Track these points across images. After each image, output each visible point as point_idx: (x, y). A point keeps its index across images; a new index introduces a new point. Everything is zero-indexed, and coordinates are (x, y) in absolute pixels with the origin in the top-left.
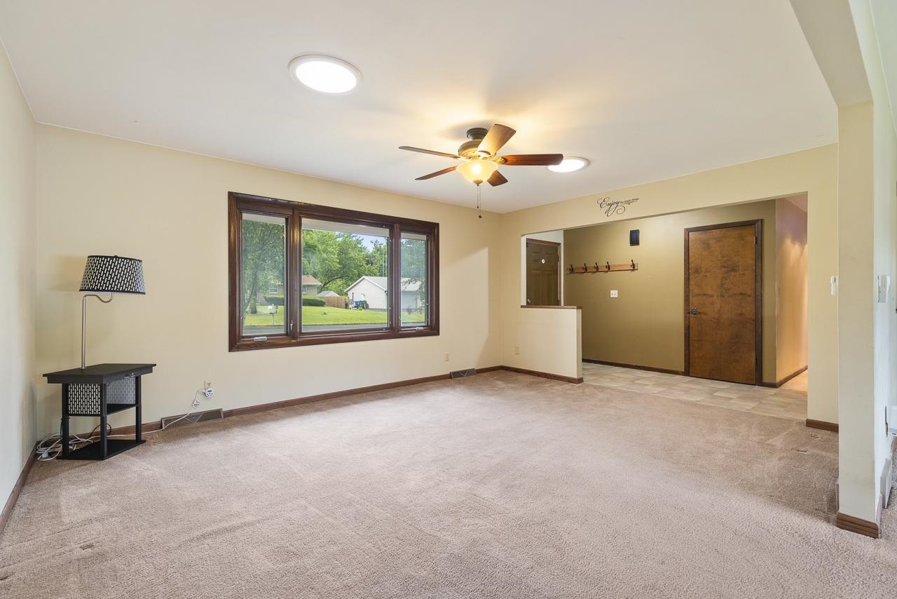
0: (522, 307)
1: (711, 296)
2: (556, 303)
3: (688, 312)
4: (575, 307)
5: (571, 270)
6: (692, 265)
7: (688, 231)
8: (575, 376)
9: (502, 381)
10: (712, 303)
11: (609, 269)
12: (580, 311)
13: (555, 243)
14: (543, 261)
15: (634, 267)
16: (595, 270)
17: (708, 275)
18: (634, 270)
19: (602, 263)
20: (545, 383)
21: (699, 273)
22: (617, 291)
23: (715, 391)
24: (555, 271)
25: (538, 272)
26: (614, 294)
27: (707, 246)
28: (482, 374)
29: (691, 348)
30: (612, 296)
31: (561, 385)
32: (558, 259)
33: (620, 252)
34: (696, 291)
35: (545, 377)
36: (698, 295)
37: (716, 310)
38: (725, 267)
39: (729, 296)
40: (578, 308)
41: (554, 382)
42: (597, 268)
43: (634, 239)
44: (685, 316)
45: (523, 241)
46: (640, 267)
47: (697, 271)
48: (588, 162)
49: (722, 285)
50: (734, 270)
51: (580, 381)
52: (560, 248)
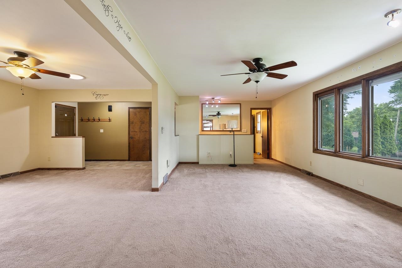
0: (52, 137)
1: (137, 132)
2: (73, 135)
3: (130, 138)
4: (82, 137)
5: (81, 120)
6: (131, 121)
7: (129, 108)
8: (81, 167)
9: (39, 175)
10: (137, 134)
11: (99, 120)
12: (84, 138)
13: (73, 107)
14: (66, 115)
15: (110, 120)
16: (93, 121)
17: (136, 124)
18: (110, 121)
19: (96, 118)
20: (65, 172)
21: (133, 124)
22: (103, 130)
23: (136, 165)
24: (73, 120)
25: (62, 120)
26: (102, 131)
27: (135, 114)
28: (24, 174)
29: (130, 151)
30: (101, 132)
31: (74, 172)
32: (74, 114)
33: (104, 114)
34: (132, 130)
35: (66, 170)
36: (133, 131)
37: (138, 137)
38: (141, 122)
39: (142, 132)
40: (83, 137)
41: (70, 171)
42: (94, 120)
43: (110, 109)
44: (128, 139)
45: (53, 105)
46: (112, 120)
47: (132, 123)
48: (85, 78)
49: (140, 128)
50: (143, 123)
51: (84, 168)
52: (76, 109)
